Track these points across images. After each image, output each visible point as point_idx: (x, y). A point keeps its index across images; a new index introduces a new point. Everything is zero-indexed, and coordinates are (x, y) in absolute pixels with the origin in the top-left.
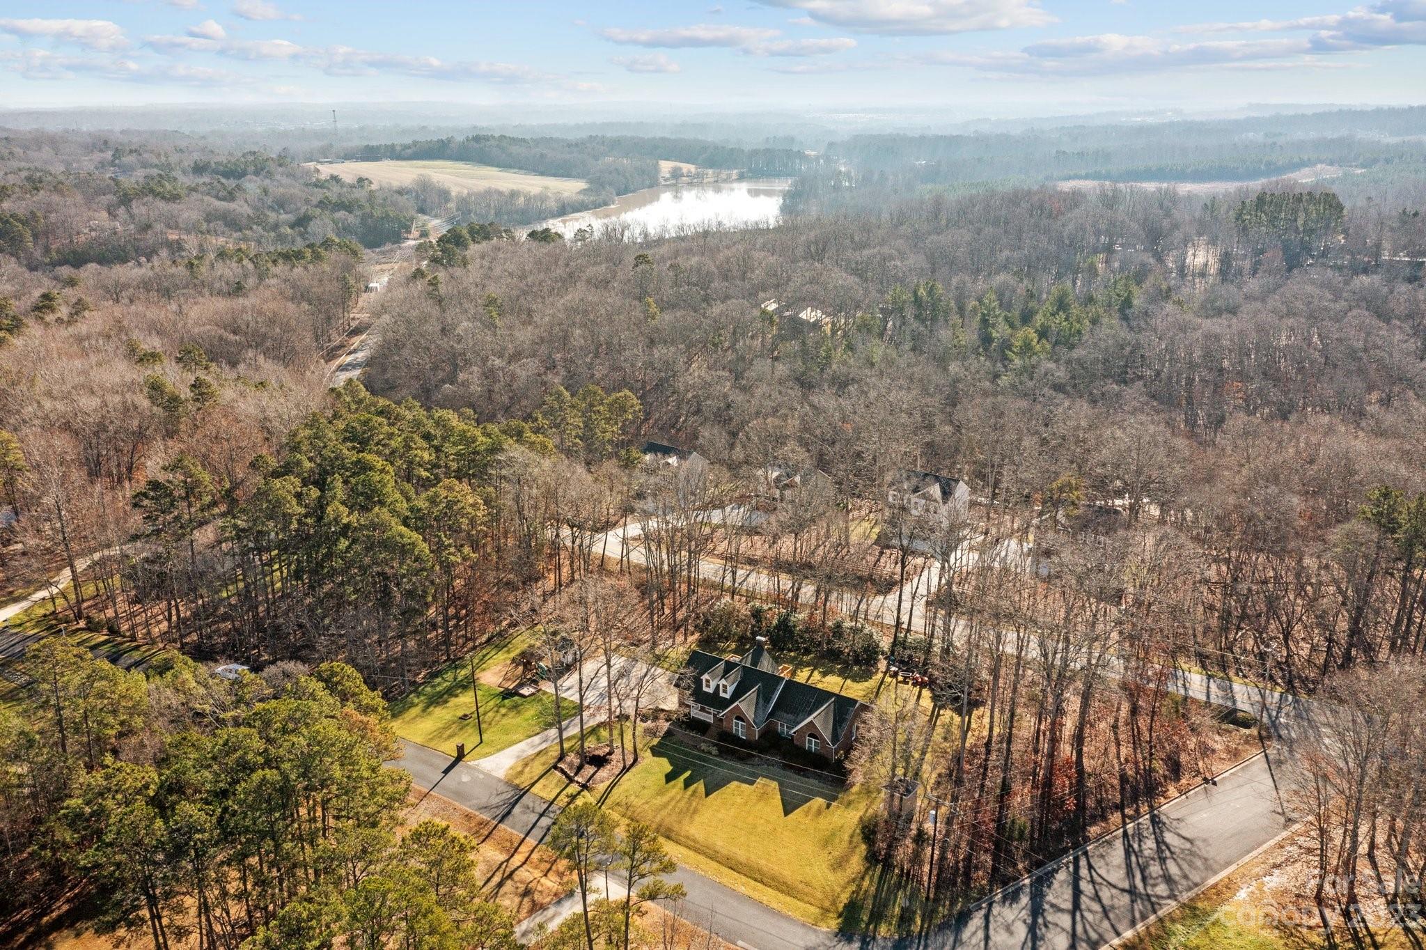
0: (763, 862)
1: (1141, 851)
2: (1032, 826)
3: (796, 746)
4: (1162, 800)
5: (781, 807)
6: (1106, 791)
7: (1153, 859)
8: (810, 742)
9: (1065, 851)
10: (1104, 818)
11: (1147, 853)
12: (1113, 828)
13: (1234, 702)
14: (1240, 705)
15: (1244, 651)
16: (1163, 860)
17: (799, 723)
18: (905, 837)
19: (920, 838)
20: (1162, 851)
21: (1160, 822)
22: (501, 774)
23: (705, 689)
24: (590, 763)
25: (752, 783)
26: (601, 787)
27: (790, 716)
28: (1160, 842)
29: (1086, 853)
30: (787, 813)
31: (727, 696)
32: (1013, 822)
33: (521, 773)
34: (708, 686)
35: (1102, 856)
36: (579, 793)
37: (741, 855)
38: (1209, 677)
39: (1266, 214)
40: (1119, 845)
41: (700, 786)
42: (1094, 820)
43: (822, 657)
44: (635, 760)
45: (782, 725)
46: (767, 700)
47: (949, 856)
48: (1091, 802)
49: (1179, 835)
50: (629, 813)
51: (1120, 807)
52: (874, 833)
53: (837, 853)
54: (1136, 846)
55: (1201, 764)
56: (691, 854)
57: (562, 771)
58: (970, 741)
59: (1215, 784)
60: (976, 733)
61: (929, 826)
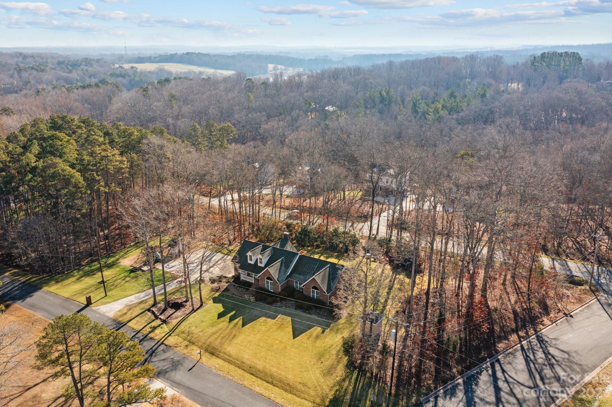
0: (274, 369)
1: (536, 360)
2: (461, 344)
3: (305, 295)
4: (541, 327)
5: (291, 333)
6: (505, 321)
7: (544, 365)
8: (313, 292)
9: (484, 360)
10: (507, 338)
11: (540, 361)
12: (513, 344)
13: (571, 272)
14: (575, 274)
15: (568, 247)
16: (552, 366)
17: (306, 281)
18: (374, 350)
19: (385, 350)
20: (550, 360)
21: (542, 341)
22: (111, 315)
23: (249, 262)
24: (172, 307)
25: (274, 318)
26: (174, 322)
27: (302, 277)
28: (547, 353)
29: (498, 361)
30: (295, 337)
31: (262, 265)
32: (449, 339)
33: (125, 314)
34: (251, 260)
35: (510, 363)
36: (159, 326)
37: (260, 364)
38: (553, 259)
39: (546, 63)
40: (519, 354)
41: (239, 321)
42: (500, 339)
43: (327, 249)
44: (201, 305)
45: (296, 283)
46: (287, 267)
47: (405, 363)
48: (497, 328)
49: (558, 349)
50: (189, 338)
51: (515, 331)
52: (352, 347)
53: (328, 363)
54: (531, 356)
55: (559, 305)
56: (226, 364)
57: (153, 313)
58: (416, 291)
59: (571, 316)
60: (420, 286)
61: (391, 343)
